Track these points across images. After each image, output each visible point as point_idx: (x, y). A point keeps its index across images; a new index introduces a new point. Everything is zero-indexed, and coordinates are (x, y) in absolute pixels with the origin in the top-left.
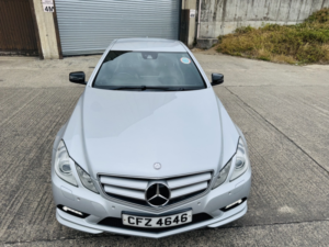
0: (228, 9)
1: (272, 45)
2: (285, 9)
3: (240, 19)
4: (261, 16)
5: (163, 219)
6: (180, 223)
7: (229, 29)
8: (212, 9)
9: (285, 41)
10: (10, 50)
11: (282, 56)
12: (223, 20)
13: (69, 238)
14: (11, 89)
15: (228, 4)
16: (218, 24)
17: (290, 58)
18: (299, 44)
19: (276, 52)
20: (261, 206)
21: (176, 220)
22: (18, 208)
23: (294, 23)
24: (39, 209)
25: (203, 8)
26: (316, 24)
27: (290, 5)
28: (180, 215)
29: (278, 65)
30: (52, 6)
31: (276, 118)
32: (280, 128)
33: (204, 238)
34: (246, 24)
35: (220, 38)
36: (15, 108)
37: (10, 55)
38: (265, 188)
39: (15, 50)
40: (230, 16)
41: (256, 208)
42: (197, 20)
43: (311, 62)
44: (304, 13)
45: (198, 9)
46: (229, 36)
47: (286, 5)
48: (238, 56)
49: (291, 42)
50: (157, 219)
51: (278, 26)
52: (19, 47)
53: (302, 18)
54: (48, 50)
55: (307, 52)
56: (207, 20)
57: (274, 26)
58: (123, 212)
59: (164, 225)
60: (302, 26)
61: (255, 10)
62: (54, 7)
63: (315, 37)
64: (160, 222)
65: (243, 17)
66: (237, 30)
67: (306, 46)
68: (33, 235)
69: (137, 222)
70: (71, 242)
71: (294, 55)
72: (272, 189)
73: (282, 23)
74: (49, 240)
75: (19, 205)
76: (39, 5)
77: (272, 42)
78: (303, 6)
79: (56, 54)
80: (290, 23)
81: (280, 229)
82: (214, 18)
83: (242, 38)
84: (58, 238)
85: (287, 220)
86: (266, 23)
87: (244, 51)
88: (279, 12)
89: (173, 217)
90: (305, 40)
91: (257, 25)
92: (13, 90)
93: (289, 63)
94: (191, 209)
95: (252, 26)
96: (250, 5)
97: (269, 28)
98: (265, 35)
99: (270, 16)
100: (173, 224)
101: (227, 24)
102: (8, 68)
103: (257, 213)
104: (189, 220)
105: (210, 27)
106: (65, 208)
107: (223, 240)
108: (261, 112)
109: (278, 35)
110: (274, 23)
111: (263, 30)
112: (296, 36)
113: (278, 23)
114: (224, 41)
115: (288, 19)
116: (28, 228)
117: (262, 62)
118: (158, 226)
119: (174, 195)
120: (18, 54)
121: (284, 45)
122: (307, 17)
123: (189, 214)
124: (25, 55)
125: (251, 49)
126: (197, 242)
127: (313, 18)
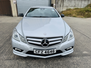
0: (64, 4)
1: (77, 13)
2: (80, 4)
3: (67, 6)
4: (73, 5)
5: (47, 51)
6: (52, 53)
7: (64, 9)
8: (60, 4)
9: (80, 12)
10: (4, 14)
11: (80, 16)
12: (63, 7)
13: (17, 59)
14: (3, 23)
15: (64, 2)
16: (61, 8)
17: (82, 16)
18: (84, 12)
19: (78, 15)
20: (77, 51)
21: (51, 52)
22: (2, 51)
23: (83, 7)
24: (8, 51)
25: (57, 4)
26: (89, 8)
27: (81, 2)
28: (52, 50)
29: (79, 18)
30: (16, 2)
31: (79, 30)
32: (81, 32)
33: (60, 60)
34: (69, 8)
35: (62, 12)
36: (4, 27)
37: (4, 16)
38: (78, 47)
39: (5, 14)
40: (65, 5)
41: (76, 52)
42: (55, 7)
43: (88, 17)
44: (85, 5)
45: (56, 4)
46: (65, 11)
47: (80, 2)
48: (67, 16)
49: (82, 12)
50: (45, 51)
51: (78, 8)
52: (6, 14)
53: (85, 6)
54: (14, 14)
55: (87, 15)
56: (58, 7)
57: (77, 8)
58: (34, 49)
59: (47, 53)
60: (85, 8)
61: (72, 4)
62: (16, 3)
63: (89, 11)
64: (46, 52)
65: (68, 6)
66: (67, 9)
67: (87, 13)
68: (6, 58)
69: (39, 52)
70: (17, 60)
71: (83, 15)
72: (80, 47)
73: (79, 8)
74: (11, 60)
75: (2, 50)
76: (12, 2)
77: (77, 12)
78: (85, 3)
79: (17, 15)
80: (81, 7)
81: (84, 58)
82: (60, 6)
83: (68, 12)
84: (14, 59)
85: (86, 55)
86: (75, 7)
87: (69, 15)
88: (78, 4)
89: (50, 51)
90: (86, 12)
91: (72, 8)
92: (4, 23)
93: (82, 18)
94: (56, 48)
95: (71, 8)
96: (70, 3)
97: (76, 9)
98: (75, 11)
99: (76, 6)
100: (50, 53)
101: (64, 8)
102: (3, 19)
103: (76, 53)
104: (55, 52)
105: (59, 9)
106: (16, 49)
107: (66, 60)
108: (75, 29)
109: (78, 11)
110: (77, 7)
111: (74, 9)
112: (83, 10)
113: (78, 7)
114: (63, 12)
115: (81, 6)
116: (5, 57)
117: (74, 17)
118: (45, 53)
119: (50, 43)
120: (6, 16)
121: (80, 13)
122: (86, 6)
123: (55, 50)
124: (8, 16)
125: (71, 14)
126: (57, 61)
127: (88, 6)
